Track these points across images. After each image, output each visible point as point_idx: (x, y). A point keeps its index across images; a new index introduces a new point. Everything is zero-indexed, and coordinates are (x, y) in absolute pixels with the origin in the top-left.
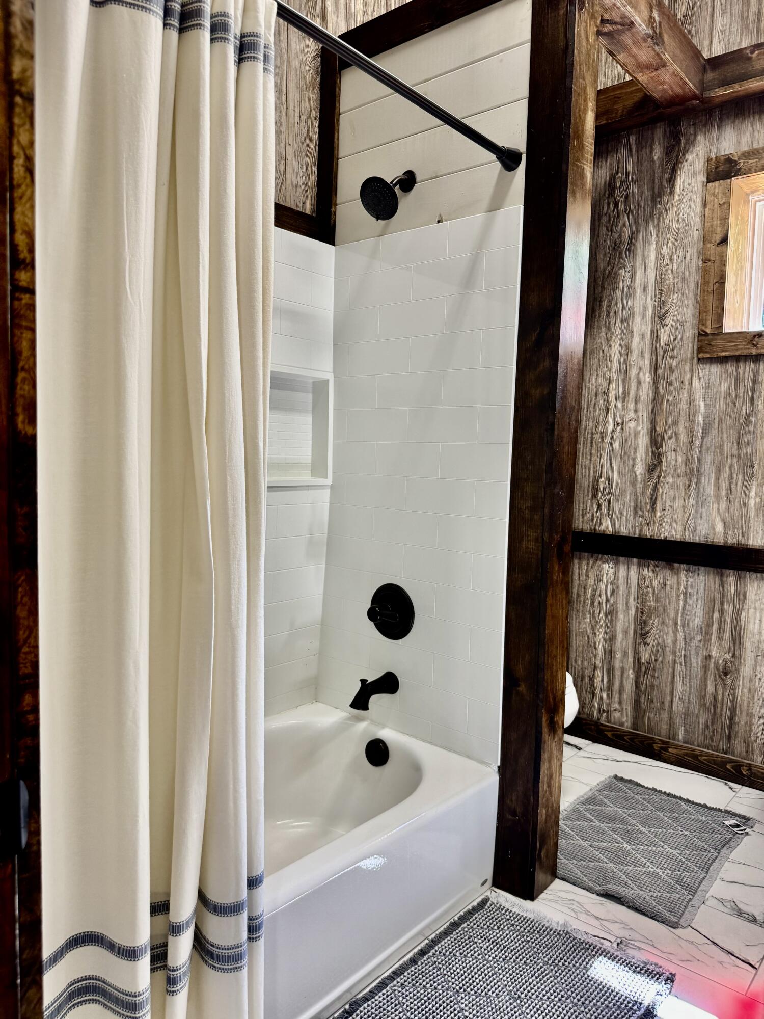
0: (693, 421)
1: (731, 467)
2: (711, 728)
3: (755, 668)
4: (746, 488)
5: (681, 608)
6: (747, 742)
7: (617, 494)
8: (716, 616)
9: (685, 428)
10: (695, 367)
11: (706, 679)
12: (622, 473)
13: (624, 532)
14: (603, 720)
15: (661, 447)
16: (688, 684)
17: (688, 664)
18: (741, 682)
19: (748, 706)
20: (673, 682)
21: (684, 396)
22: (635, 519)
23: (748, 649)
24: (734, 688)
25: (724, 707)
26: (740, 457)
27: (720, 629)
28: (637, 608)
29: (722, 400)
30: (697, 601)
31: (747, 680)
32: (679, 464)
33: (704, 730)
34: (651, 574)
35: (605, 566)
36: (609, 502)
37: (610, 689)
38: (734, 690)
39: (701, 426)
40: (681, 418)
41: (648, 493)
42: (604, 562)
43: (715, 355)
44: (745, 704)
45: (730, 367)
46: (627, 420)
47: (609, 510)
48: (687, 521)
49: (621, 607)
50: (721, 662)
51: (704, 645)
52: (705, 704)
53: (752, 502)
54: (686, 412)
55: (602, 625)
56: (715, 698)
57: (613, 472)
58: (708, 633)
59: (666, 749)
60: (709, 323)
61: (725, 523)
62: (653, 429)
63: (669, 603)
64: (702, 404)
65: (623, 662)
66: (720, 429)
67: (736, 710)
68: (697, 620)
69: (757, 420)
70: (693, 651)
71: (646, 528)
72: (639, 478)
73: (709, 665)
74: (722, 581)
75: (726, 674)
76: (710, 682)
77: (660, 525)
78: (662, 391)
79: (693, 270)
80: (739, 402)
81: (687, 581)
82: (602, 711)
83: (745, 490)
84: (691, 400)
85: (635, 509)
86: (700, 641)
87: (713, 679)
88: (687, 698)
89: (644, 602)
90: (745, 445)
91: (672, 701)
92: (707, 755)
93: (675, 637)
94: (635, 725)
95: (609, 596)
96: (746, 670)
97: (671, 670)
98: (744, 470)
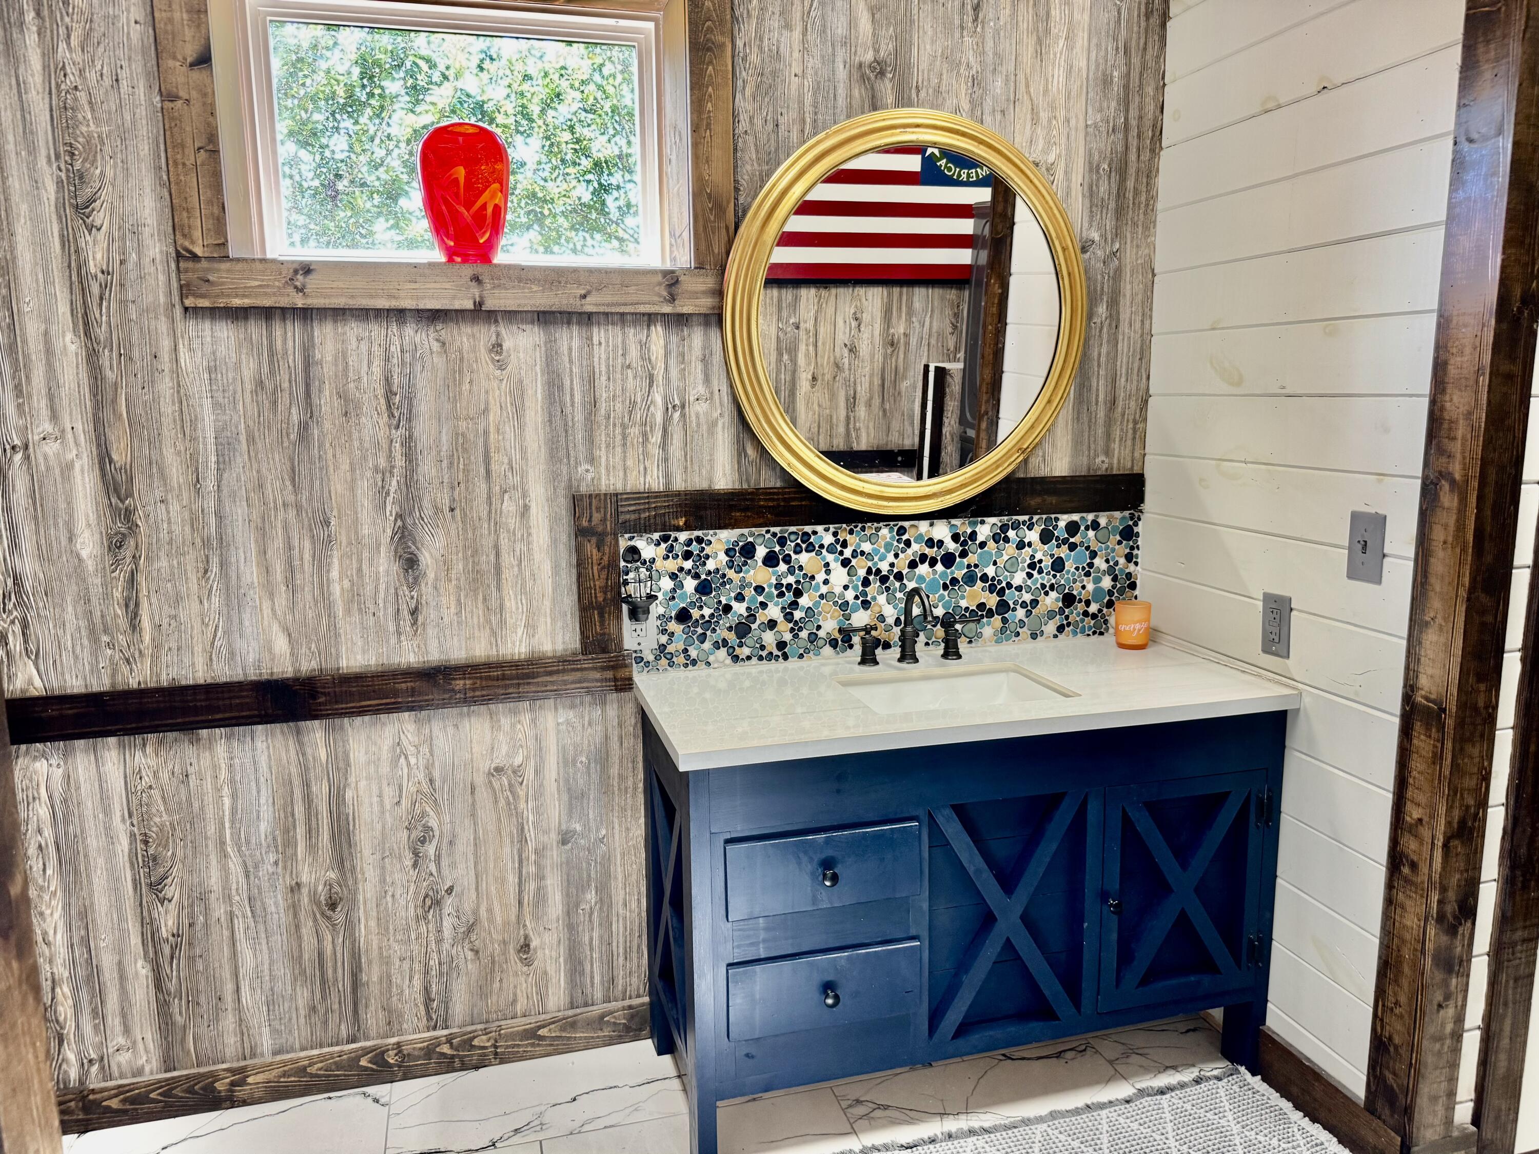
0: (194, 439)
1: (286, 527)
2: (321, 1010)
3: (383, 881)
4: (321, 563)
5: (227, 813)
6: (387, 1009)
7: (41, 605)
8: (299, 810)
9: (179, 453)
10: (180, 326)
11: (297, 927)
12: (42, 556)
13: (75, 685)
14: (95, 1082)
15: (130, 494)
16: (264, 947)
17: (259, 912)
18: (361, 911)
19: (380, 948)
20: (234, 954)
21: (165, 386)
22: (95, 654)
23: (367, 852)
24: (350, 926)
25: (339, 964)
26: (301, 506)
27: (310, 832)
28: (132, 835)
29: (248, 396)
30: (259, 792)
31: (372, 905)
32: (177, 529)
33: (308, 1016)
34: (152, 762)
35: (41, 766)
36: (25, 626)
37: (98, 1014)
38: (353, 929)
39: (211, 448)
40: (165, 432)
41: (117, 594)
42: (35, 758)
43: (221, 303)
44: (375, 946)
45: (255, 329)
46: (36, 438)
47: (26, 642)
48: (213, 643)
49: (94, 842)
50: (320, 888)
51: (285, 868)
52: (303, 972)
53: (336, 589)
54: (175, 421)
55: (54, 893)
56: (321, 954)
57: (21, 555)
58: (289, 842)
59: (242, 1082)
60: (197, 234)
61: (289, 635)
62: (104, 458)
63: (202, 808)
64: (207, 403)
65: (120, 950)
66: (252, 454)
67: (360, 962)
68: (263, 826)
69: (322, 434)
70: (265, 885)
71: (125, 669)
72: (90, 565)
73: (299, 901)
74: (301, 744)
75: (333, 906)
76: (307, 930)
77: (155, 658)
78: (110, 375)
79: (142, 112)
80: (284, 400)
81: (232, 759)
82: (85, 1064)
83: (320, 568)
84: (181, 397)
85: (92, 631)
86: (276, 863)
87: (310, 923)
88: (267, 972)
89: (145, 819)
90: (305, 483)
91: (238, 990)
92: (322, 1058)
93: (225, 869)
94: (168, 1064)
95: (61, 826)
96: (368, 890)
97: (226, 933)
98: (311, 530)
